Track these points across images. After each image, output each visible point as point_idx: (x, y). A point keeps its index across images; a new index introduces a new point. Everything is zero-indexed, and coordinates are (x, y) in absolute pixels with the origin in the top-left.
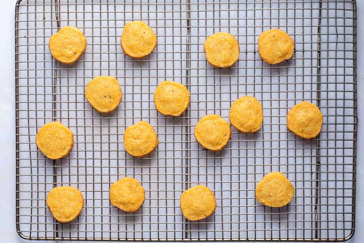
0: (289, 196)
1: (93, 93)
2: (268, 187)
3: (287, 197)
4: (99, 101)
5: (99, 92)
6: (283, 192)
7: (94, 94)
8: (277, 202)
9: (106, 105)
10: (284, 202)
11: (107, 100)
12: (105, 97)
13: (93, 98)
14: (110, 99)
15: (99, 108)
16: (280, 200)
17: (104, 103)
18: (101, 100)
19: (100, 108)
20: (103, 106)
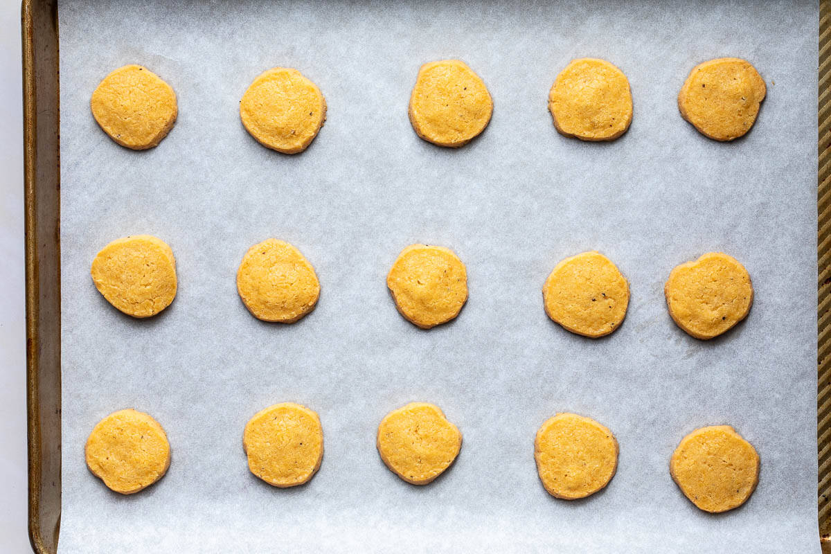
0: (155, 304)
1: (566, 301)
2: (124, 259)
3: (152, 303)
4: (585, 313)
5: (576, 295)
6: (148, 287)
7: (567, 304)
8: (125, 299)
9: (603, 316)
10: (138, 307)
11: (601, 306)
12: (594, 300)
13: (569, 312)
14: (607, 301)
15: (590, 328)
16: (132, 299)
17: (596, 315)
18: (588, 311)
19: (593, 329)
20: (596, 321)
